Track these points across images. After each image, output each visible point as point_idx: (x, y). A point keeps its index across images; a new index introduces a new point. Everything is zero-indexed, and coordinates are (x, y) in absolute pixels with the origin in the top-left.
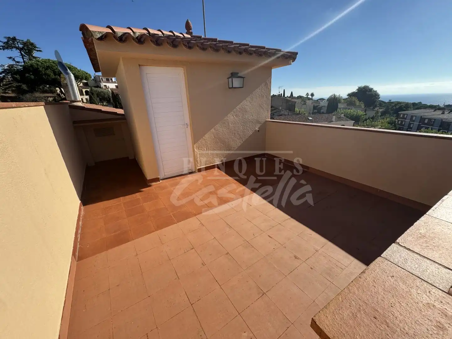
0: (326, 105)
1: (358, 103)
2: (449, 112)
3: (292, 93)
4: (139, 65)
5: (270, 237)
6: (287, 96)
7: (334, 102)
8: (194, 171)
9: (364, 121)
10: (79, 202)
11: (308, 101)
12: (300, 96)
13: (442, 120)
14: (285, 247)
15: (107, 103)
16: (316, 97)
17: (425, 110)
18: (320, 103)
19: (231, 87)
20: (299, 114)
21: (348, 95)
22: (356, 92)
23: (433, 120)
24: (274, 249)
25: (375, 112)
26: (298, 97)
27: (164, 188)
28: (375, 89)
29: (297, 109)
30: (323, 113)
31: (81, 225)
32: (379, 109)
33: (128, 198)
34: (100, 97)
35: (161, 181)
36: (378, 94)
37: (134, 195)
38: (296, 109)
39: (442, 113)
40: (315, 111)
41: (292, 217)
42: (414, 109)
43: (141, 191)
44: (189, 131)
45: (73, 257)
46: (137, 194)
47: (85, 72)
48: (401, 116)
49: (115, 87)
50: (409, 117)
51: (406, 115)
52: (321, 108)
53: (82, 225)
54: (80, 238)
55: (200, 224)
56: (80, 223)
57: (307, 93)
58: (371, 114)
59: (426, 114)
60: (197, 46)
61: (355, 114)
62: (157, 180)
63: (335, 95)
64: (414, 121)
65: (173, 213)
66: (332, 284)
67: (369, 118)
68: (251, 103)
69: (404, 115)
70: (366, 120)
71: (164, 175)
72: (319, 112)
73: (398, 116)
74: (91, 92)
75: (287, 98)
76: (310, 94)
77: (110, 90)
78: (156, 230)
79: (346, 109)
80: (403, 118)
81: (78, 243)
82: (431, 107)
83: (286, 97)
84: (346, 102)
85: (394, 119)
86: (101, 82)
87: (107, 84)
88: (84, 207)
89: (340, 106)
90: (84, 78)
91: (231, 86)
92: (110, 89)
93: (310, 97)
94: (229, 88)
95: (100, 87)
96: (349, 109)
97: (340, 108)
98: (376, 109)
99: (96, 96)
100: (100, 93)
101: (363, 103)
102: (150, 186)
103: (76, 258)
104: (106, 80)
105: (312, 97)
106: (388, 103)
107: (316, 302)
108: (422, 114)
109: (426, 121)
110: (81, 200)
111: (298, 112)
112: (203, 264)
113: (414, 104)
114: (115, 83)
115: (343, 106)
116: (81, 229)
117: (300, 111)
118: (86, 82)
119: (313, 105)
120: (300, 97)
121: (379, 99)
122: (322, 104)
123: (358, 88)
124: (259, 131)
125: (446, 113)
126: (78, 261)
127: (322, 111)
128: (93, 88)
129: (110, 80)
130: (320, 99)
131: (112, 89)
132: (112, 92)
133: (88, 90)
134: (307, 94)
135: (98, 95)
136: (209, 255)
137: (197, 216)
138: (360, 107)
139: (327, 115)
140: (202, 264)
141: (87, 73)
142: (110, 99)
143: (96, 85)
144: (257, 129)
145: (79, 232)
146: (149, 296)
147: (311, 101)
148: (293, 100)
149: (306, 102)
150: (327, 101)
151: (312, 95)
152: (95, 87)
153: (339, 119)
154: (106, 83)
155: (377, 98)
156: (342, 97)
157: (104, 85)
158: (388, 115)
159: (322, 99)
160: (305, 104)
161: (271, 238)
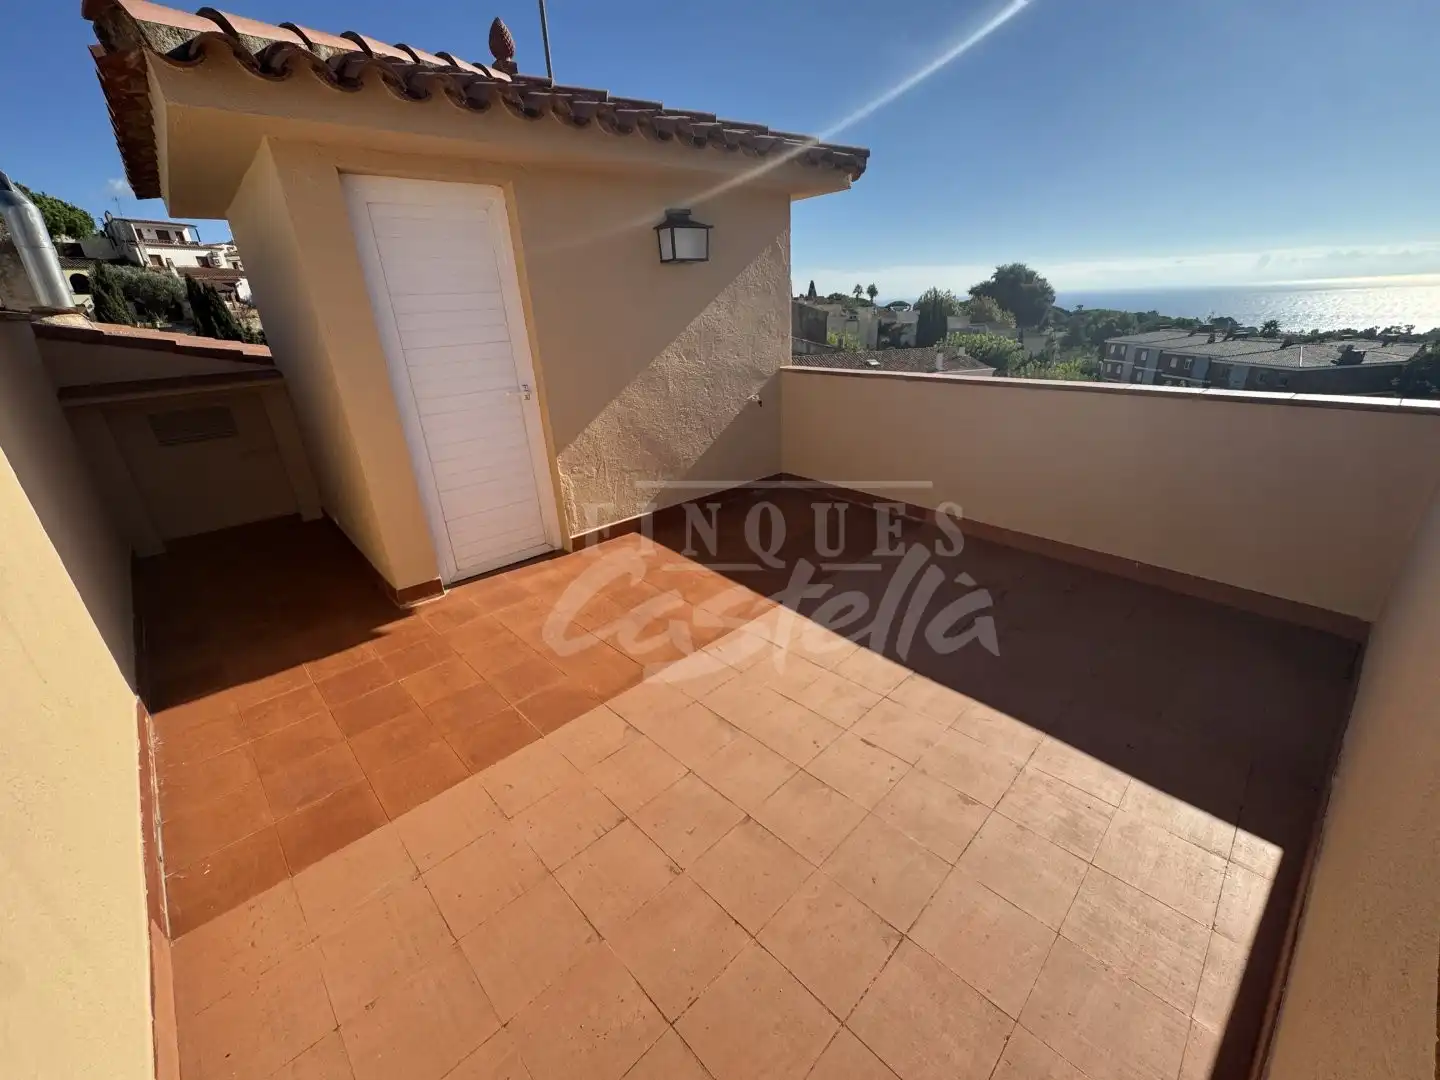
0: (914, 320)
1: (997, 314)
2: (1225, 340)
3: (812, 285)
4: (340, 171)
5: (868, 743)
6: (801, 295)
7: (934, 312)
8: (558, 545)
9: (1018, 368)
10: (129, 701)
11: (860, 310)
12: (836, 294)
13: (1210, 359)
14: (924, 772)
15: (169, 320)
16: (881, 300)
17: (1167, 333)
18: (895, 316)
19: (671, 257)
20: (839, 349)
21: (971, 292)
22: (994, 283)
23: (1190, 361)
24: (891, 780)
25: (1045, 340)
26: (831, 297)
27: (465, 615)
28: (1042, 273)
29: (832, 336)
30: (907, 345)
31: (157, 791)
32: (1055, 331)
33: (334, 665)
34: (139, 300)
35: (446, 592)
36: (1049, 288)
37: (355, 652)
38: (828, 333)
39: (1210, 342)
40: (884, 340)
41: (916, 671)
42: (1142, 331)
43: (379, 635)
44: (533, 410)
45: (153, 923)
46: (363, 646)
47: (65, 205)
48: (1113, 350)
49: (195, 264)
50: (1131, 355)
51: (1123, 348)
52: (900, 331)
53: (159, 787)
54: (163, 841)
55: (627, 728)
56: (154, 781)
57: (858, 287)
58: (1035, 345)
59: (1172, 344)
60: (555, 110)
61: (995, 346)
62: (432, 588)
63: (936, 292)
64: (1143, 364)
65: (520, 701)
66: (1091, 867)
67: (1031, 359)
68: (731, 313)
69: (1118, 347)
70: (1024, 364)
71: (455, 570)
72: (895, 343)
73: (1103, 353)
74: (98, 281)
75: (801, 301)
76: (865, 290)
77: (176, 274)
78: (471, 772)
79: (968, 331)
80: (1118, 356)
81: (162, 866)
82: (1183, 324)
83: (796, 299)
84: (968, 313)
85: (1095, 360)
86: (137, 245)
87: (165, 253)
88: (158, 716)
89: (953, 323)
90: (64, 229)
91: (667, 255)
92: (179, 270)
93: (866, 296)
94: (662, 261)
95: (136, 264)
96: (977, 332)
97: (953, 331)
98: (1045, 333)
99: (120, 296)
100: (136, 284)
101: (1012, 315)
102: (409, 612)
103: (165, 927)
104: (155, 237)
105: (872, 297)
106: (1076, 313)
107: (1065, 933)
108: (1162, 344)
109: (1173, 364)
110: (138, 691)
111: (836, 344)
112: (676, 870)
113: (1140, 316)
114: (194, 248)
115: (959, 325)
116: (161, 808)
117: (840, 341)
118: (71, 241)
119: (877, 321)
120: (836, 298)
121: (1054, 304)
122: (905, 318)
123: (996, 271)
124: (760, 402)
125: (1218, 340)
126: (173, 938)
127: (903, 339)
128: (107, 266)
129: (173, 235)
130: (894, 304)
131: (186, 272)
132: (188, 279)
133: (85, 273)
134: (858, 289)
135: (131, 291)
136: (687, 832)
137: (607, 703)
138: (1004, 325)
139: (917, 353)
140: (672, 869)
141: (73, 210)
142: (179, 307)
143: (114, 255)
144: (754, 397)
145: (157, 817)
146: (505, 1026)
147: (871, 309)
148: (819, 307)
149: (856, 313)
150: (915, 309)
151: (872, 291)
152: (113, 262)
153: (953, 362)
154: (156, 246)
155: (1047, 300)
156: (954, 297)
157: (151, 256)
158: (1078, 350)
159: (901, 304)
160: (853, 319)
161: (874, 746)
